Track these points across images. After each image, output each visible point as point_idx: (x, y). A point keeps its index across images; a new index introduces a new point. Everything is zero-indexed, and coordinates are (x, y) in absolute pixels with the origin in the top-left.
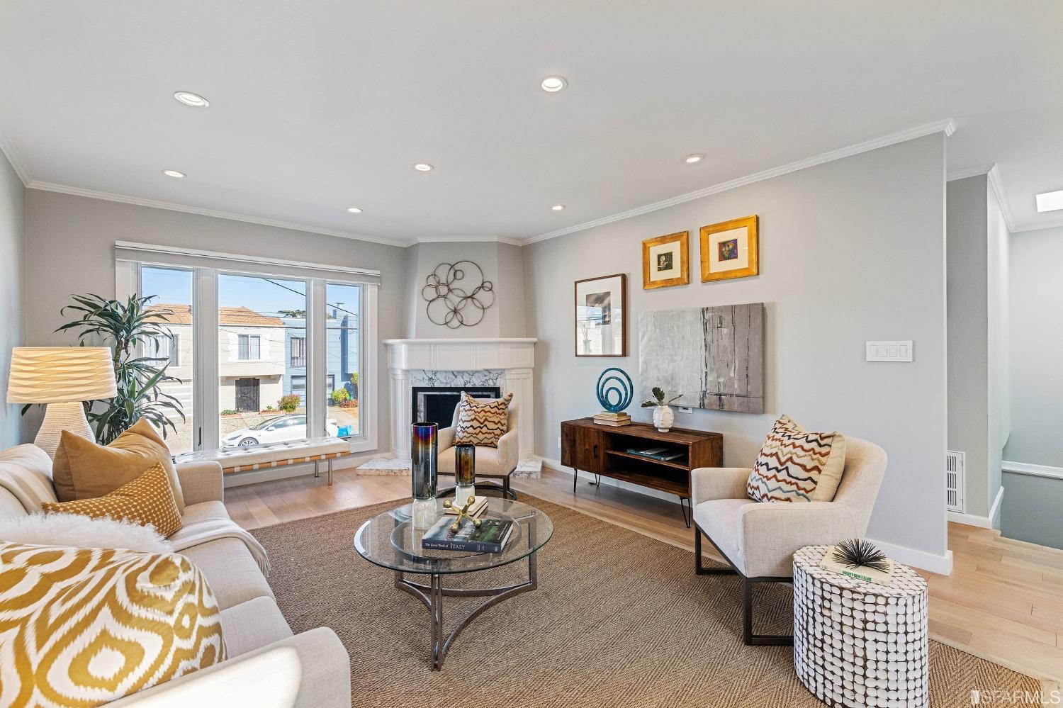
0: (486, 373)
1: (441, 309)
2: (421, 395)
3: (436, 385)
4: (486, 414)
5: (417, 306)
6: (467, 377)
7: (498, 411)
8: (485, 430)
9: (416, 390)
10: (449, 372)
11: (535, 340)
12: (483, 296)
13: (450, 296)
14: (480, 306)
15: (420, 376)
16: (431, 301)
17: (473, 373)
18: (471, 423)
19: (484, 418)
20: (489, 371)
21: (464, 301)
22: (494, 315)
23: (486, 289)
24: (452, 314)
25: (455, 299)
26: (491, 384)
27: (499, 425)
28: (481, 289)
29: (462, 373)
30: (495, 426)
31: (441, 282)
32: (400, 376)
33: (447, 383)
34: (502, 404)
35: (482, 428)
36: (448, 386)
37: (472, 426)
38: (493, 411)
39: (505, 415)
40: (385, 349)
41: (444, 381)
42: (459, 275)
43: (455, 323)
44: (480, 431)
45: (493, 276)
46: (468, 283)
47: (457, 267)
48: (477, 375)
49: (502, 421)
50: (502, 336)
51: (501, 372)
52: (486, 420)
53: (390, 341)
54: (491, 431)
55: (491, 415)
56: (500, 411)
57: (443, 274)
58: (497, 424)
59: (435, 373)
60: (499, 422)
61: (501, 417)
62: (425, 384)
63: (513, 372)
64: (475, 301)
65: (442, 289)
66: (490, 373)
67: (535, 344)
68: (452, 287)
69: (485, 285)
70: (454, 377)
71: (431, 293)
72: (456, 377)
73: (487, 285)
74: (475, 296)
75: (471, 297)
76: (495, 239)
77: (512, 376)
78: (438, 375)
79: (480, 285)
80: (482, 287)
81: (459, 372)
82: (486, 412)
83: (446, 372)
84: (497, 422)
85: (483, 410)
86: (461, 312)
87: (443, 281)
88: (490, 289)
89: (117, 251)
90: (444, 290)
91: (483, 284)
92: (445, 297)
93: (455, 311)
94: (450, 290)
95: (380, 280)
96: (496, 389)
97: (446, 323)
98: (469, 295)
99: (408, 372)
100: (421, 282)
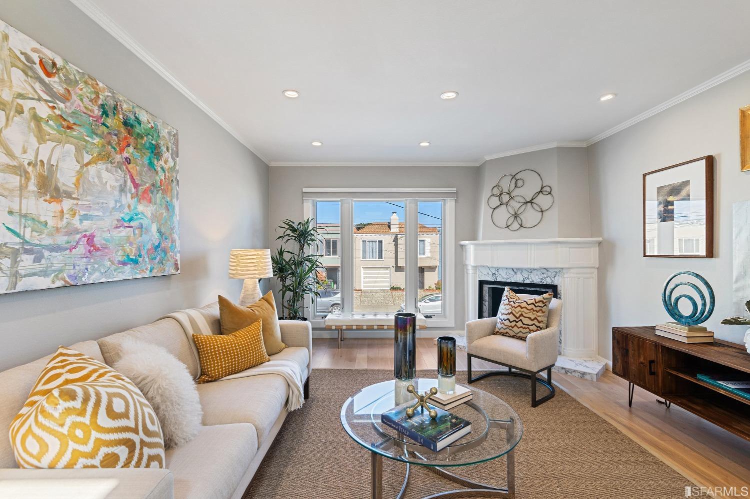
0: (544, 271)
1: (503, 215)
2: (486, 287)
3: (499, 280)
4: (522, 310)
5: (484, 211)
6: (525, 274)
7: (535, 308)
8: (520, 324)
9: (482, 283)
10: (510, 268)
11: (600, 239)
12: (543, 201)
13: (512, 202)
14: (539, 210)
15: (485, 271)
16: (495, 209)
17: (532, 270)
18: (508, 317)
19: (520, 313)
20: (547, 269)
21: (524, 205)
22: (553, 216)
23: (544, 193)
24: (513, 218)
25: (515, 205)
26: (548, 281)
27: (535, 322)
28: (541, 193)
29: (521, 270)
30: (531, 323)
31: (504, 191)
32: (471, 271)
33: (507, 279)
34: (539, 302)
35: (517, 322)
36: (509, 281)
37: (508, 319)
38: (529, 307)
39: (543, 312)
40: (460, 250)
41: (505, 277)
42: (520, 183)
43: (516, 225)
44: (516, 325)
45: (552, 180)
46: (527, 191)
47: (517, 177)
48: (535, 272)
49: (538, 318)
50: (560, 237)
51: (559, 271)
52: (522, 315)
53: (463, 243)
54: (526, 326)
55: (527, 311)
56: (538, 309)
57: (506, 185)
58: (532, 320)
59: (498, 269)
60: (535, 318)
61: (539, 314)
62: (490, 278)
63: (572, 271)
64: (535, 206)
65: (503, 197)
66: (548, 271)
67: (600, 243)
68: (513, 195)
69: (544, 189)
70: (514, 273)
71: (495, 202)
72: (516, 273)
73: (546, 189)
74: (534, 201)
75: (531, 202)
76: (554, 145)
77: (572, 275)
78: (500, 271)
79: (539, 190)
80: (541, 191)
81: (518, 269)
82: (522, 308)
83: (507, 268)
84: (532, 318)
85: (519, 306)
86: (521, 216)
87: (506, 190)
88: (550, 193)
89: (304, 194)
90: (505, 198)
91: (542, 188)
92: (507, 204)
93: (516, 216)
94: (511, 198)
95: (456, 195)
96: (554, 287)
97: (507, 227)
98: (529, 200)
99: (476, 267)
100: (486, 194)
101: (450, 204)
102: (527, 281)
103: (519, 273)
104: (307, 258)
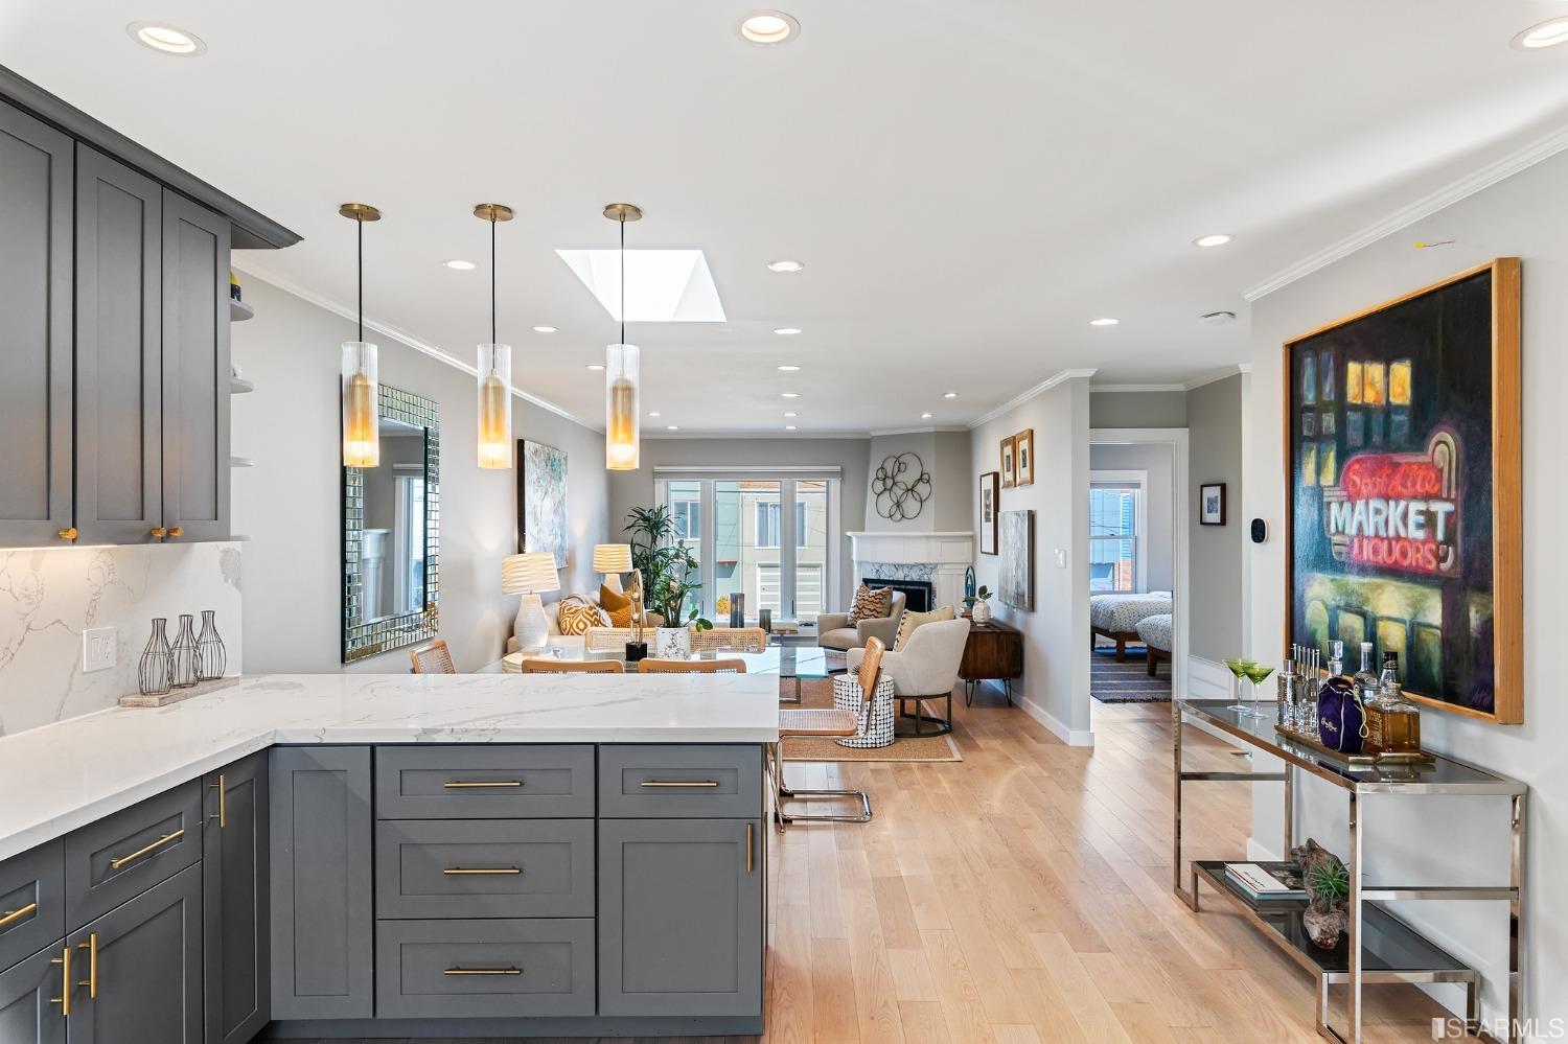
0: (922, 567)
1: (887, 502)
3: (880, 577)
5: (871, 497)
6: (906, 571)
9: (866, 582)
11: (972, 533)
12: (922, 489)
13: (895, 489)
14: (919, 499)
15: (869, 567)
16: (879, 495)
17: (909, 567)
20: (924, 565)
21: (906, 493)
22: (930, 505)
23: (923, 481)
24: (895, 507)
25: (898, 492)
26: (925, 579)
28: (920, 481)
31: (887, 475)
32: (856, 568)
33: (890, 576)
34: (879, 594)
36: (891, 579)
40: (846, 542)
41: (890, 573)
42: (903, 467)
43: (898, 516)
45: (931, 468)
46: (908, 477)
47: (901, 460)
48: (914, 569)
50: (935, 531)
51: (934, 567)
59: (881, 565)
62: (873, 576)
63: (946, 566)
64: (915, 494)
65: (888, 480)
66: (926, 567)
67: (972, 537)
68: (897, 479)
69: (923, 477)
71: (879, 486)
72: (898, 570)
73: (926, 477)
74: (915, 489)
75: (912, 490)
76: (932, 430)
77: (946, 572)
78: (883, 567)
79: (919, 477)
80: (921, 479)
81: (900, 565)
82: (865, 601)
83: (889, 565)
84: (872, 610)
86: (904, 505)
87: (889, 474)
88: (928, 481)
89: (656, 473)
90: (889, 483)
91: (922, 475)
92: (890, 490)
93: (898, 504)
94: (894, 483)
95: (841, 474)
96: (929, 585)
97: (891, 516)
98: (910, 487)
99: (860, 563)
100: (872, 476)
101: (835, 484)
102: (908, 579)
103: (900, 570)
104: (660, 553)
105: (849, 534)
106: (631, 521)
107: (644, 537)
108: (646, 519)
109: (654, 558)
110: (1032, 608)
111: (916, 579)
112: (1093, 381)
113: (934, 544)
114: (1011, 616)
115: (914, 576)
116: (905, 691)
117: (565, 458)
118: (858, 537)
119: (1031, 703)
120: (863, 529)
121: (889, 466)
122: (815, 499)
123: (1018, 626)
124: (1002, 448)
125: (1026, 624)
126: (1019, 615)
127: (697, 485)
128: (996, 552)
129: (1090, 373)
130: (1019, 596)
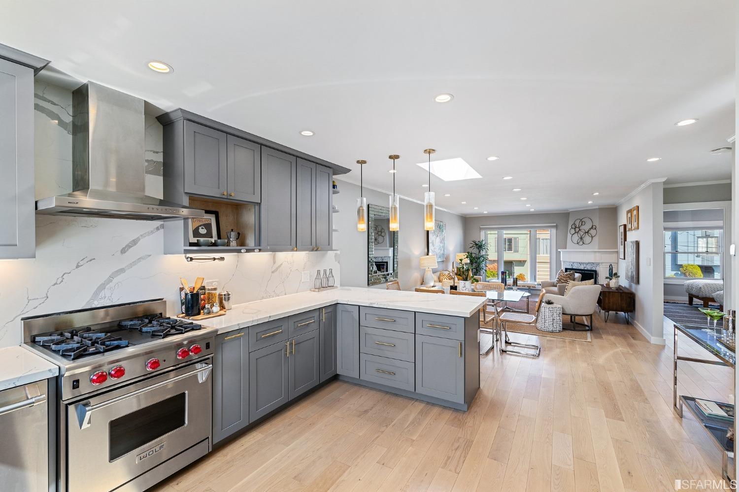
1: (576, 238)
3: (574, 268)
5: (569, 236)
6: (585, 265)
8: (561, 282)
9: (566, 269)
11: (617, 250)
12: (593, 232)
13: (580, 232)
14: (591, 236)
15: (568, 264)
16: (573, 234)
17: (587, 264)
20: (593, 263)
21: (585, 234)
22: (596, 239)
24: (580, 240)
26: (594, 269)
27: (566, 281)
29: (583, 263)
32: (562, 263)
34: (568, 274)
36: (577, 268)
37: (557, 280)
40: (558, 254)
41: (576, 266)
42: (583, 223)
43: (581, 243)
45: (596, 223)
46: (586, 227)
47: (582, 220)
48: (589, 265)
50: (599, 249)
51: (598, 264)
52: (561, 279)
55: (564, 277)
56: (568, 277)
59: (573, 263)
62: (570, 267)
63: (603, 264)
64: (589, 234)
65: (576, 229)
67: (617, 252)
68: (580, 228)
71: (573, 231)
73: (594, 227)
75: (588, 232)
76: (597, 207)
77: (604, 266)
80: (592, 228)
83: (577, 263)
86: (584, 239)
87: (577, 226)
88: (595, 229)
89: (481, 229)
90: (577, 230)
91: (592, 226)
92: (578, 233)
93: (581, 238)
94: (580, 230)
95: (556, 227)
96: (595, 271)
97: (578, 243)
98: (587, 231)
99: (564, 262)
100: (570, 227)
101: (554, 231)
102: (585, 269)
103: (582, 265)
104: (482, 256)
105: (559, 250)
106: (471, 245)
107: (475, 251)
108: (476, 245)
109: (479, 258)
110: (638, 282)
111: (589, 268)
112: (665, 183)
113: (597, 254)
114: (631, 286)
115: (589, 267)
116: (568, 311)
117: (445, 225)
118: (563, 252)
119: (638, 324)
120: (566, 248)
121: (577, 223)
122: (546, 236)
123: (633, 290)
124: (627, 214)
125: (636, 289)
126: (634, 285)
127: (496, 232)
128: (624, 259)
129: (664, 180)
130: (632, 277)
